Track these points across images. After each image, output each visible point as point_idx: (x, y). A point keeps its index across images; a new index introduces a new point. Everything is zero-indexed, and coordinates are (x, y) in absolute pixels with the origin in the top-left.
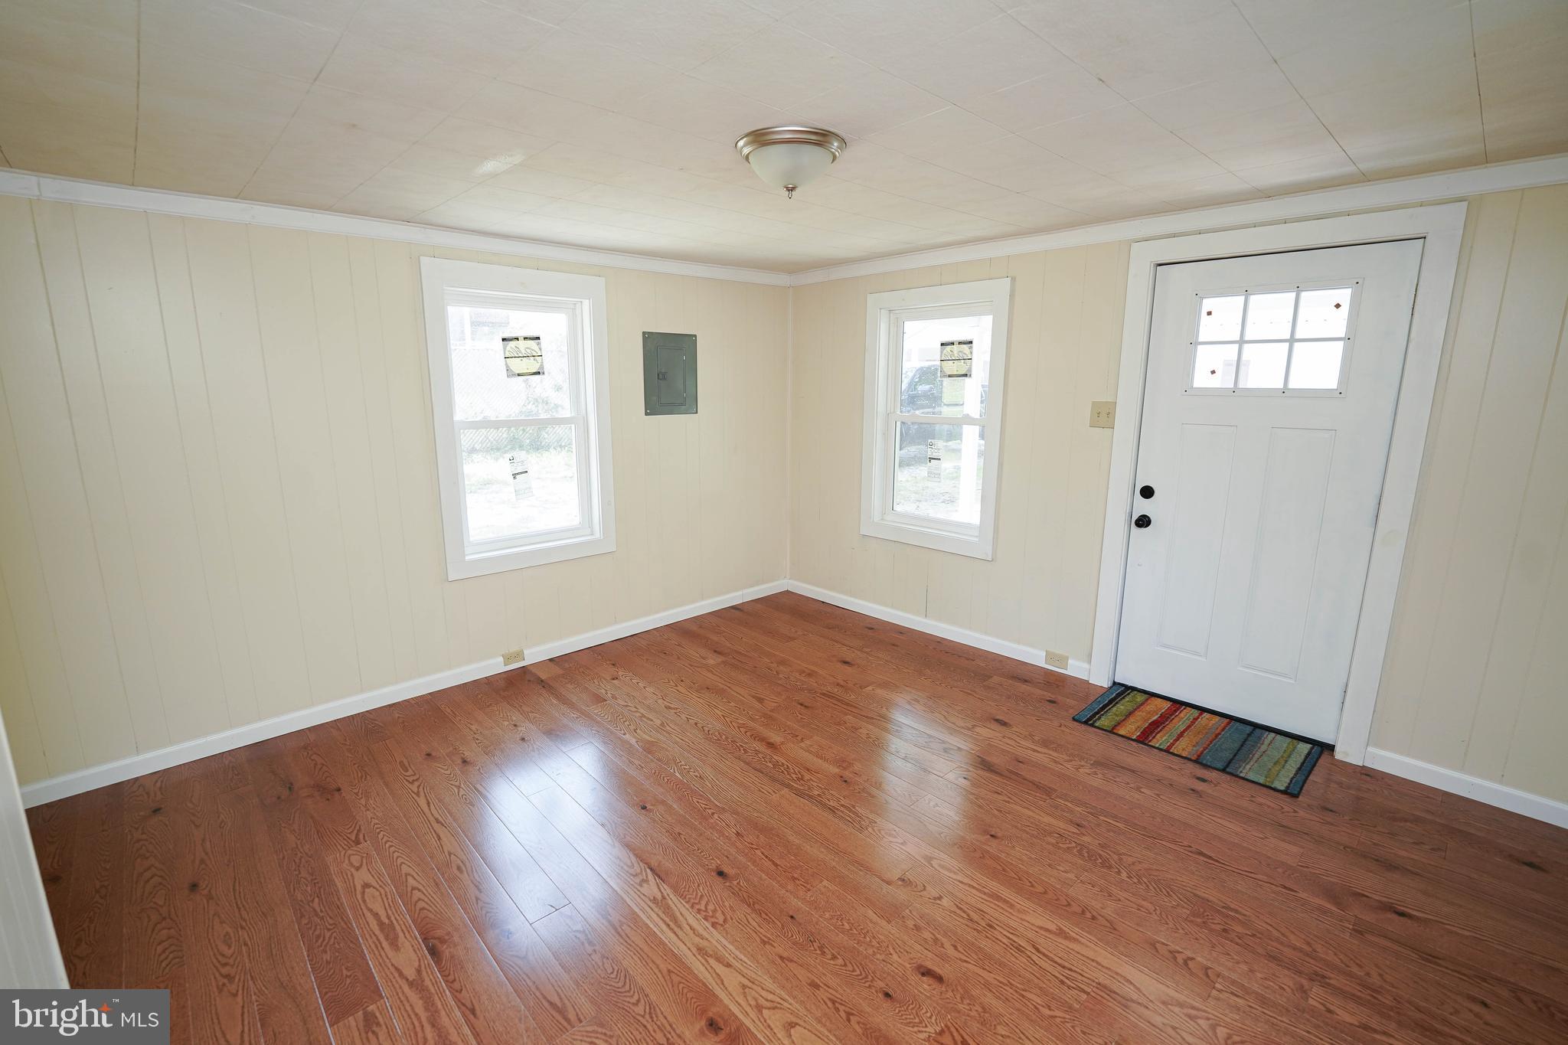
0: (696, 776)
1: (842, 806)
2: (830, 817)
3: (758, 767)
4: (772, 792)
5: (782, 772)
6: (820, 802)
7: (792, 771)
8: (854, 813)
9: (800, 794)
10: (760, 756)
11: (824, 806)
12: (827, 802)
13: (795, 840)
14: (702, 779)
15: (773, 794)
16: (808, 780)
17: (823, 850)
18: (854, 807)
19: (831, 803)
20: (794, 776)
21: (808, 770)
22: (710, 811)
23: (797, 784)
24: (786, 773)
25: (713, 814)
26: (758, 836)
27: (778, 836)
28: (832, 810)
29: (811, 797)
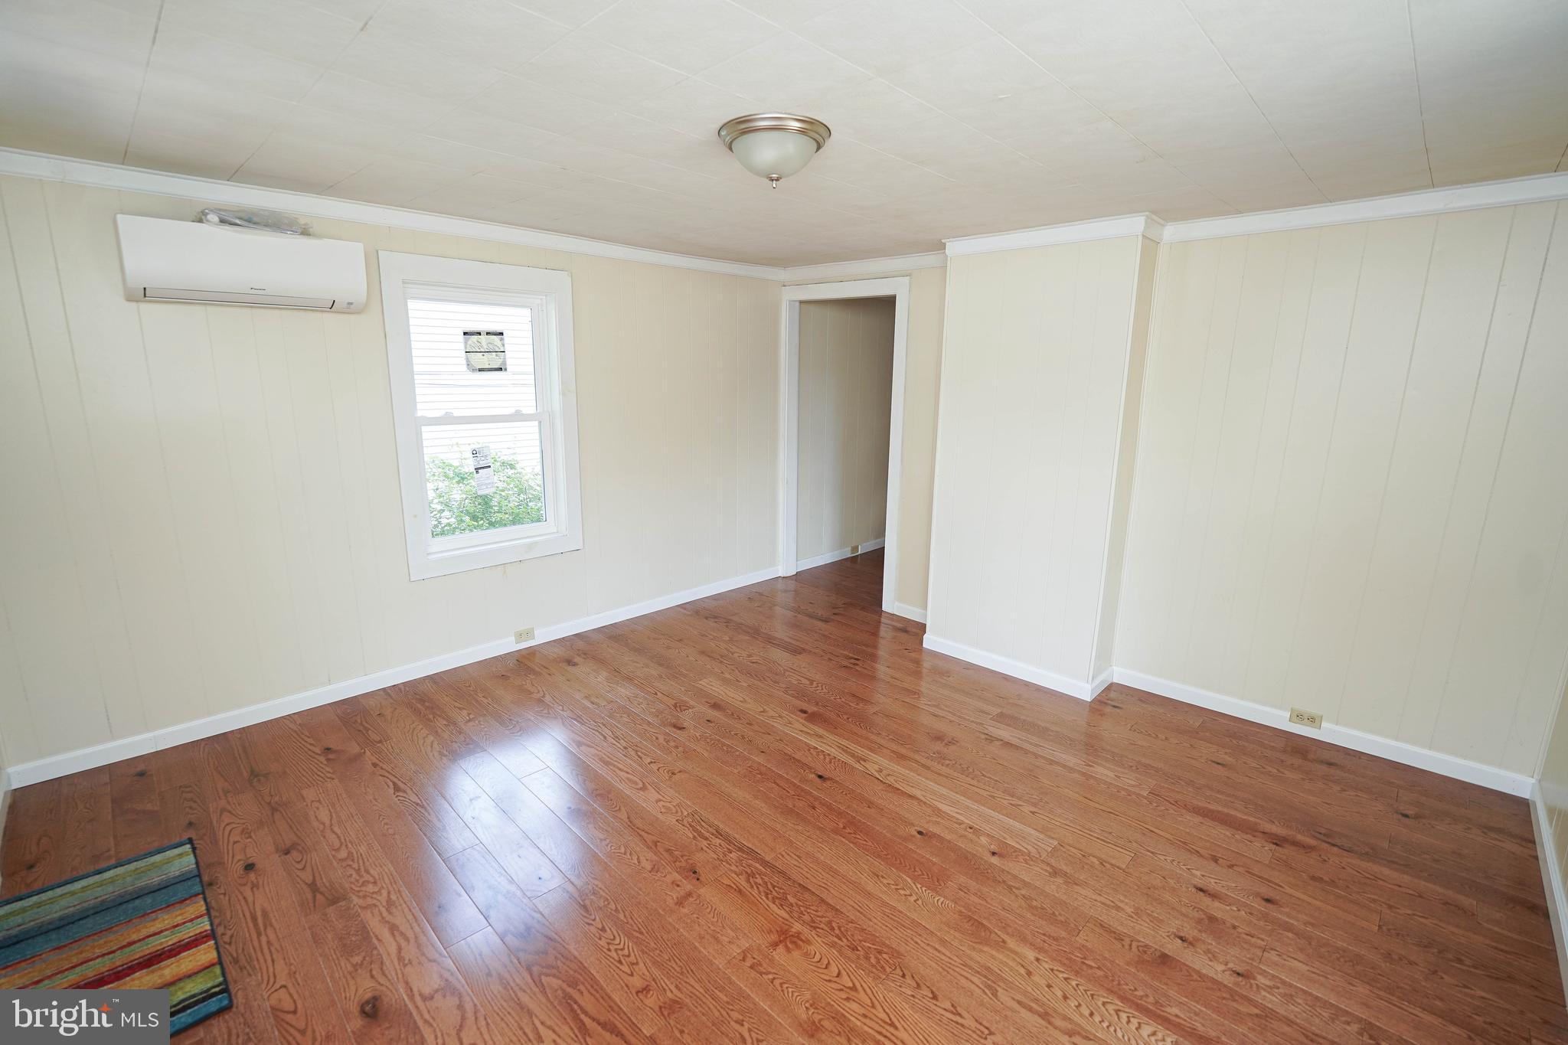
0: (883, 877)
1: (706, 839)
2: (721, 826)
3: (807, 895)
4: (785, 855)
5: (774, 887)
6: (730, 842)
7: (761, 889)
8: (696, 830)
9: (751, 853)
10: (806, 918)
11: (727, 839)
12: (723, 843)
13: (759, 804)
14: (875, 874)
15: (784, 853)
16: (741, 874)
17: (734, 795)
18: (694, 838)
19: (718, 841)
20: (759, 881)
21: (740, 891)
22: (848, 830)
23: (756, 868)
24: (770, 886)
25: (844, 828)
26: (794, 806)
27: (775, 807)
28: (719, 833)
29: (740, 849)
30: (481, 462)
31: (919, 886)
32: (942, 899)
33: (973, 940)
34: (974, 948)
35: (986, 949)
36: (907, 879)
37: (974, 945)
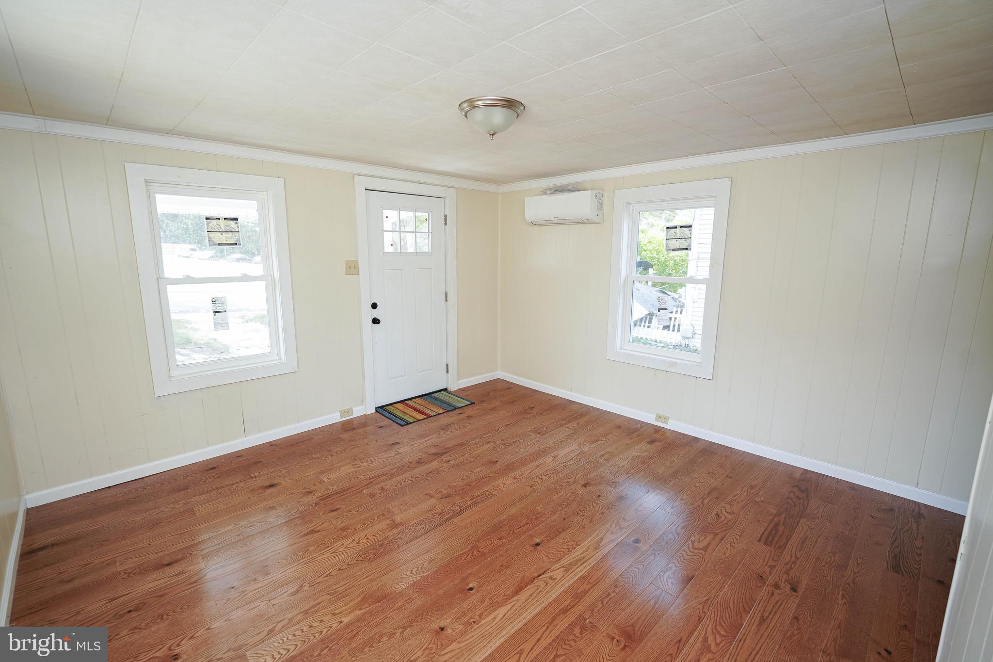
0: (429, 563)
14: (433, 559)
22: (475, 552)
25: (478, 551)
30: (662, 306)
31: (418, 578)
32: (404, 587)
33: (368, 595)
34: (362, 593)
35: (359, 599)
36: (427, 573)
37: (365, 594)
